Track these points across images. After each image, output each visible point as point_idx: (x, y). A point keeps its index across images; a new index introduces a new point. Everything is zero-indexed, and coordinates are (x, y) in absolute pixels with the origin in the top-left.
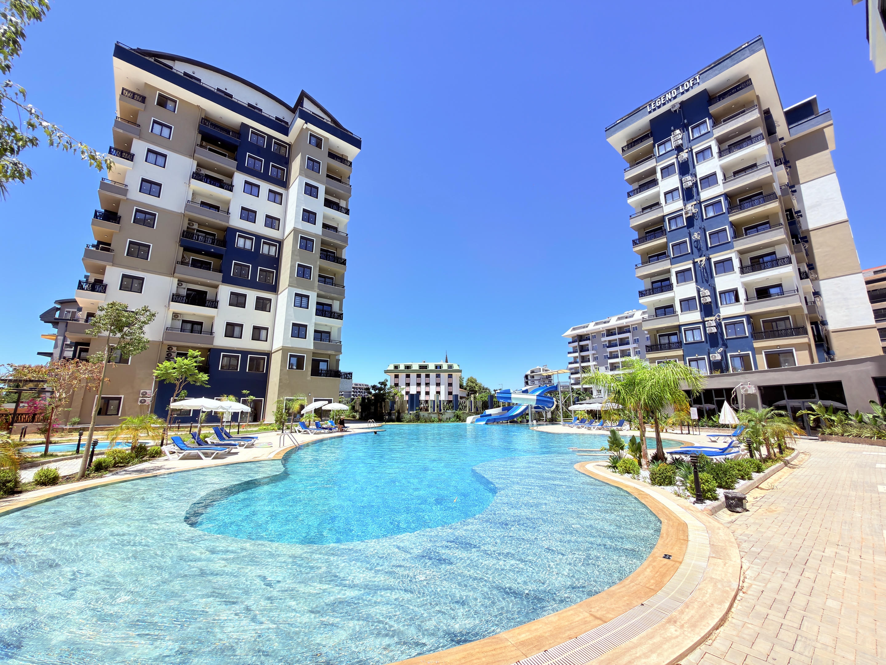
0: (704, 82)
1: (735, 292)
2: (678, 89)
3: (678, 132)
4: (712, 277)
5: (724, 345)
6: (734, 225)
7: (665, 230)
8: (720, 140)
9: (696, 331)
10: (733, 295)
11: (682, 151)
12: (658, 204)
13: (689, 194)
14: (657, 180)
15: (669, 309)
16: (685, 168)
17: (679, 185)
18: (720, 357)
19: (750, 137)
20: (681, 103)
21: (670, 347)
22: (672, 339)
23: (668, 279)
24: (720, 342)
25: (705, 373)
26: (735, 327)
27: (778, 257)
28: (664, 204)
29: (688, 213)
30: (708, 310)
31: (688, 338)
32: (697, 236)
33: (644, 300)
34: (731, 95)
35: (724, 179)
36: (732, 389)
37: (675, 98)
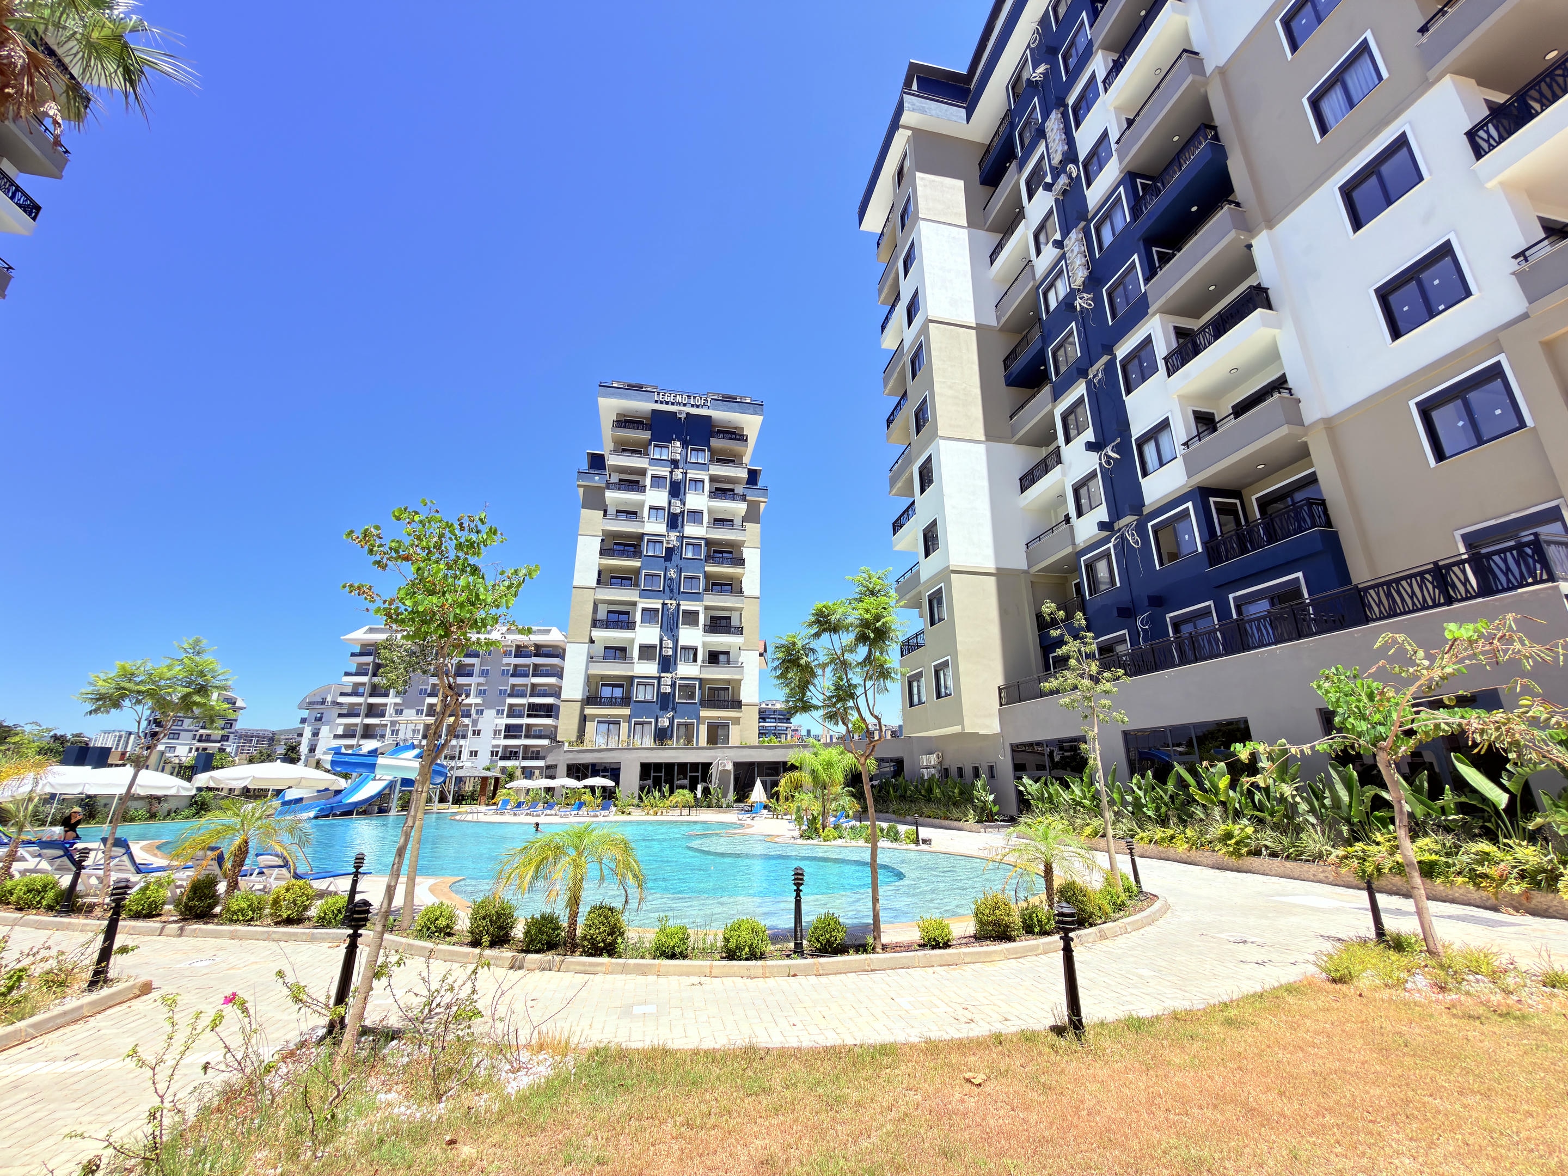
0: (713, 409)
1: (695, 650)
2: (689, 397)
3: (678, 444)
4: (677, 627)
5: (674, 709)
6: (707, 576)
7: (641, 552)
8: (713, 479)
9: (649, 688)
10: (692, 652)
11: (678, 468)
12: (635, 513)
13: (674, 522)
14: (645, 486)
15: (618, 652)
16: (676, 490)
17: (666, 505)
18: (667, 724)
19: (733, 490)
20: (688, 414)
21: (612, 702)
22: (618, 692)
23: (627, 613)
24: (671, 706)
25: (648, 741)
26: (688, 690)
27: (733, 624)
28: (646, 519)
29: (668, 543)
30: (667, 664)
31: (640, 694)
32: (672, 573)
33: (598, 634)
34: (730, 439)
35: (709, 523)
36: (711, 764)
37: (685, 405)
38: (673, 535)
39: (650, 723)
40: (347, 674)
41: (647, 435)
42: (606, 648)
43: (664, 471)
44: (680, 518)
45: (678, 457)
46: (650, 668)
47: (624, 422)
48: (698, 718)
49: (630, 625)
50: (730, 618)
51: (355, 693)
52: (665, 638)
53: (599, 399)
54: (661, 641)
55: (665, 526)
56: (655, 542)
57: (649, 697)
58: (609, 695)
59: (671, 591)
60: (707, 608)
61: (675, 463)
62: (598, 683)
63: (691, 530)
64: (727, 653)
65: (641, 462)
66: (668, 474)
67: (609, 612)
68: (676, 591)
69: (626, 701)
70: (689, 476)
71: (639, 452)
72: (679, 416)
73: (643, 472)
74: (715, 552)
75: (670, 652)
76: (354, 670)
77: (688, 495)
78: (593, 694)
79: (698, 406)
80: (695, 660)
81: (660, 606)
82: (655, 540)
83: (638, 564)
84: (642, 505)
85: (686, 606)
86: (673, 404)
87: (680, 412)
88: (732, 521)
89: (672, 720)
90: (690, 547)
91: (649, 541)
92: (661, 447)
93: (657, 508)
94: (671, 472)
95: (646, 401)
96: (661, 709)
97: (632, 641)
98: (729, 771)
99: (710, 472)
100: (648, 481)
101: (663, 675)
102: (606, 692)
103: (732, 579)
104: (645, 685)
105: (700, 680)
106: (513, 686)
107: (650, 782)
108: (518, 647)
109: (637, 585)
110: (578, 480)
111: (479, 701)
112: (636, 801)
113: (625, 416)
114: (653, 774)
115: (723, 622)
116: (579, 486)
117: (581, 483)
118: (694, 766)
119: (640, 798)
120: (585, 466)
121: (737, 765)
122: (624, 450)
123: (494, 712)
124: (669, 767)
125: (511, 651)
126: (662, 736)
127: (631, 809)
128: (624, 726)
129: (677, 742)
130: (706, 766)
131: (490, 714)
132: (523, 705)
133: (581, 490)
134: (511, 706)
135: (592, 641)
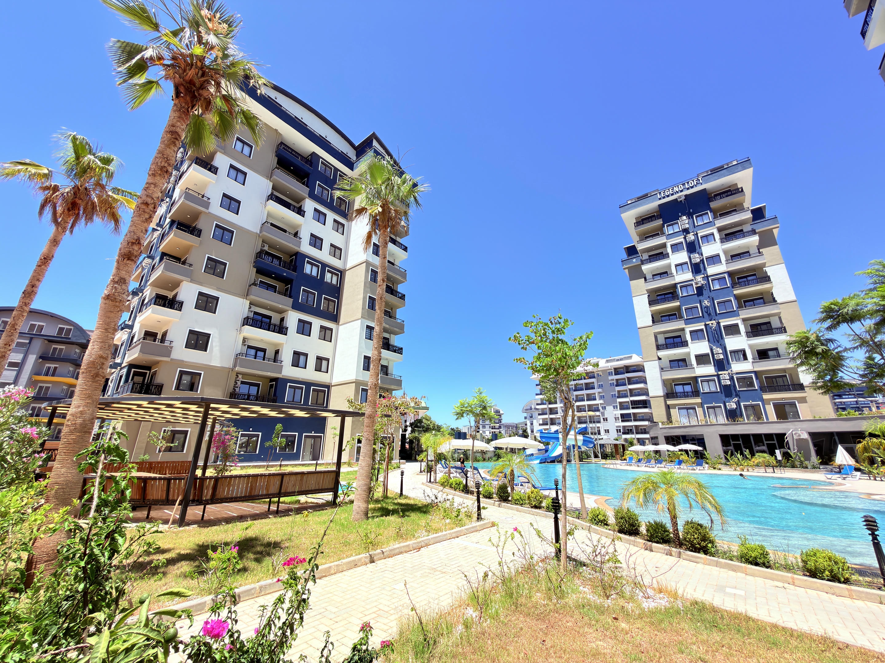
0: (705, 183)
1: (743, 351)
2: (684, 184)
3: (684, 218)
4: (722, 338)
5: (737, 395)
6: (737, 297)
7: (678, 296)
8: (720, 230)
9: (711, 383)
10: (741, 354)
11: (689, 233)
12: (666, 273)
13: (697, 269)
14: (668, 254)
15: (682, 363)
16: (692, 248)
17: (687, 260)
18: (734, 406)
19: (742, 230)
20: (686, 196)
21: (685, 395)
22: (688, 388)
23: (680, 336)
24: (734, 393)
25: (722, 419)
26: (745, 380)
27: (773, 326)
28: (675, 273)
29: (696, 284)
30: (721, 365)
31: (705, 388)
32: (706, 303)
33: (661, 353)
34: (727, 196)
35: (727, 260)
36: (785, 434)
37: (682, 191)
38: (699, 278)
39: (720, 407)
40: (537, 394)
41: (660, 222)
42: (670, 361)
43: (680, 239)
44: (701, 265)
45: (687, 226)
46: (709, 370)
47: (641, 221)
48: (762, 400)
49: (684, 344)
50: (769, 323)
51: (542, 404)
52: (714, 347)
53: (622, 215)
54: (712, 350)
55: (691, 273)
56: (686, 286)
57: (713, 389)
58: (682, 390)
59: (709, 315)
60: (744, 320)
61: (686, 231)
62: (671, 384)
63: (712, 270)
64: (776, 349)
65: (660, 240)
66: (683, 240)
67: (666, 338)
68: (713, 314)
69: (696, 393)
70: (699, 235)
71: (658, 234)
72: (679, 200)
73: (664, 246)
74: (738, 278)
75: (722, 357)
76: (539, 392)
77: (702, 248)
78: (670, 391)
79: (692, 187)
80: (745, 358)
81: (703, 327)
82: (686, 285)
83: (678, 304)
84: (669, 266)
85: (724, 322)
86: (672, 195)
87: (680, 197)
88: (748, 252)
89: (738, 403)
90: (716, 281)
91: (681, 287)
92: (672, 225)
93: (681, 264)
94: (685, 238)
95: (653, 202)
96: (726, 396)
97: (689, 354)
98: (805, 440)
99: (717, 226)
100: (669, 250)
101: (720, 373)
102: (679, 389)
103: (762, 294)
104: (708, 381)
105: (756, 373)
106: (619, 391)
107: (731, 448)
108: (615, 369)
109: (681, 317)
110: (623, 266)
111: (601, 402)
112: (723, 461)
113: (641, 217)
114: (732, 442)
115: (764, 327)
116: (625, 269)
117: (625, 267)
118: (769, 436)
119: (726, 458)
120: (625, 256)
121: (813, 435)
122: (646, 238)
123: (612, 407)
124: (746, 437)
125: (612, 372)
126: (733, 415)
127: (720, 466)
128: (699, 410)
129: (748, 419)
130: (781, 437)
131: (609, 409)
132: (628, 402)
133: (627, 271)
134: (620, 403)
135: (660, 359)
